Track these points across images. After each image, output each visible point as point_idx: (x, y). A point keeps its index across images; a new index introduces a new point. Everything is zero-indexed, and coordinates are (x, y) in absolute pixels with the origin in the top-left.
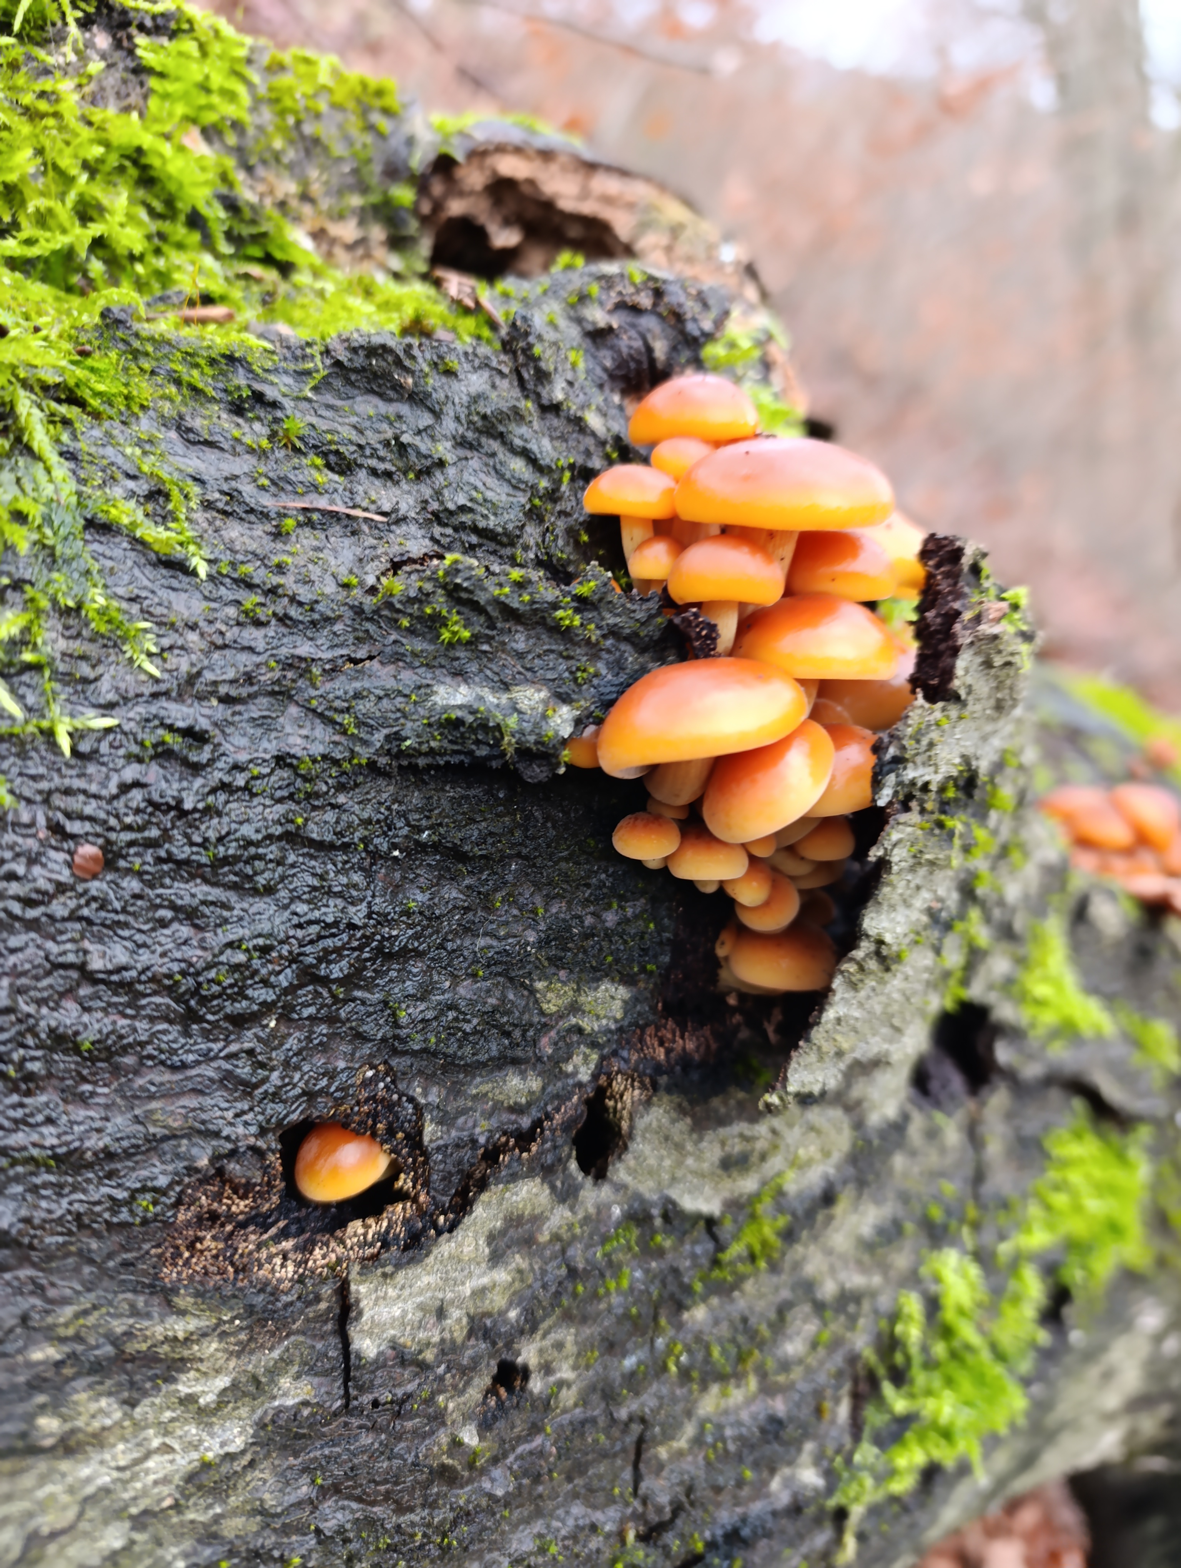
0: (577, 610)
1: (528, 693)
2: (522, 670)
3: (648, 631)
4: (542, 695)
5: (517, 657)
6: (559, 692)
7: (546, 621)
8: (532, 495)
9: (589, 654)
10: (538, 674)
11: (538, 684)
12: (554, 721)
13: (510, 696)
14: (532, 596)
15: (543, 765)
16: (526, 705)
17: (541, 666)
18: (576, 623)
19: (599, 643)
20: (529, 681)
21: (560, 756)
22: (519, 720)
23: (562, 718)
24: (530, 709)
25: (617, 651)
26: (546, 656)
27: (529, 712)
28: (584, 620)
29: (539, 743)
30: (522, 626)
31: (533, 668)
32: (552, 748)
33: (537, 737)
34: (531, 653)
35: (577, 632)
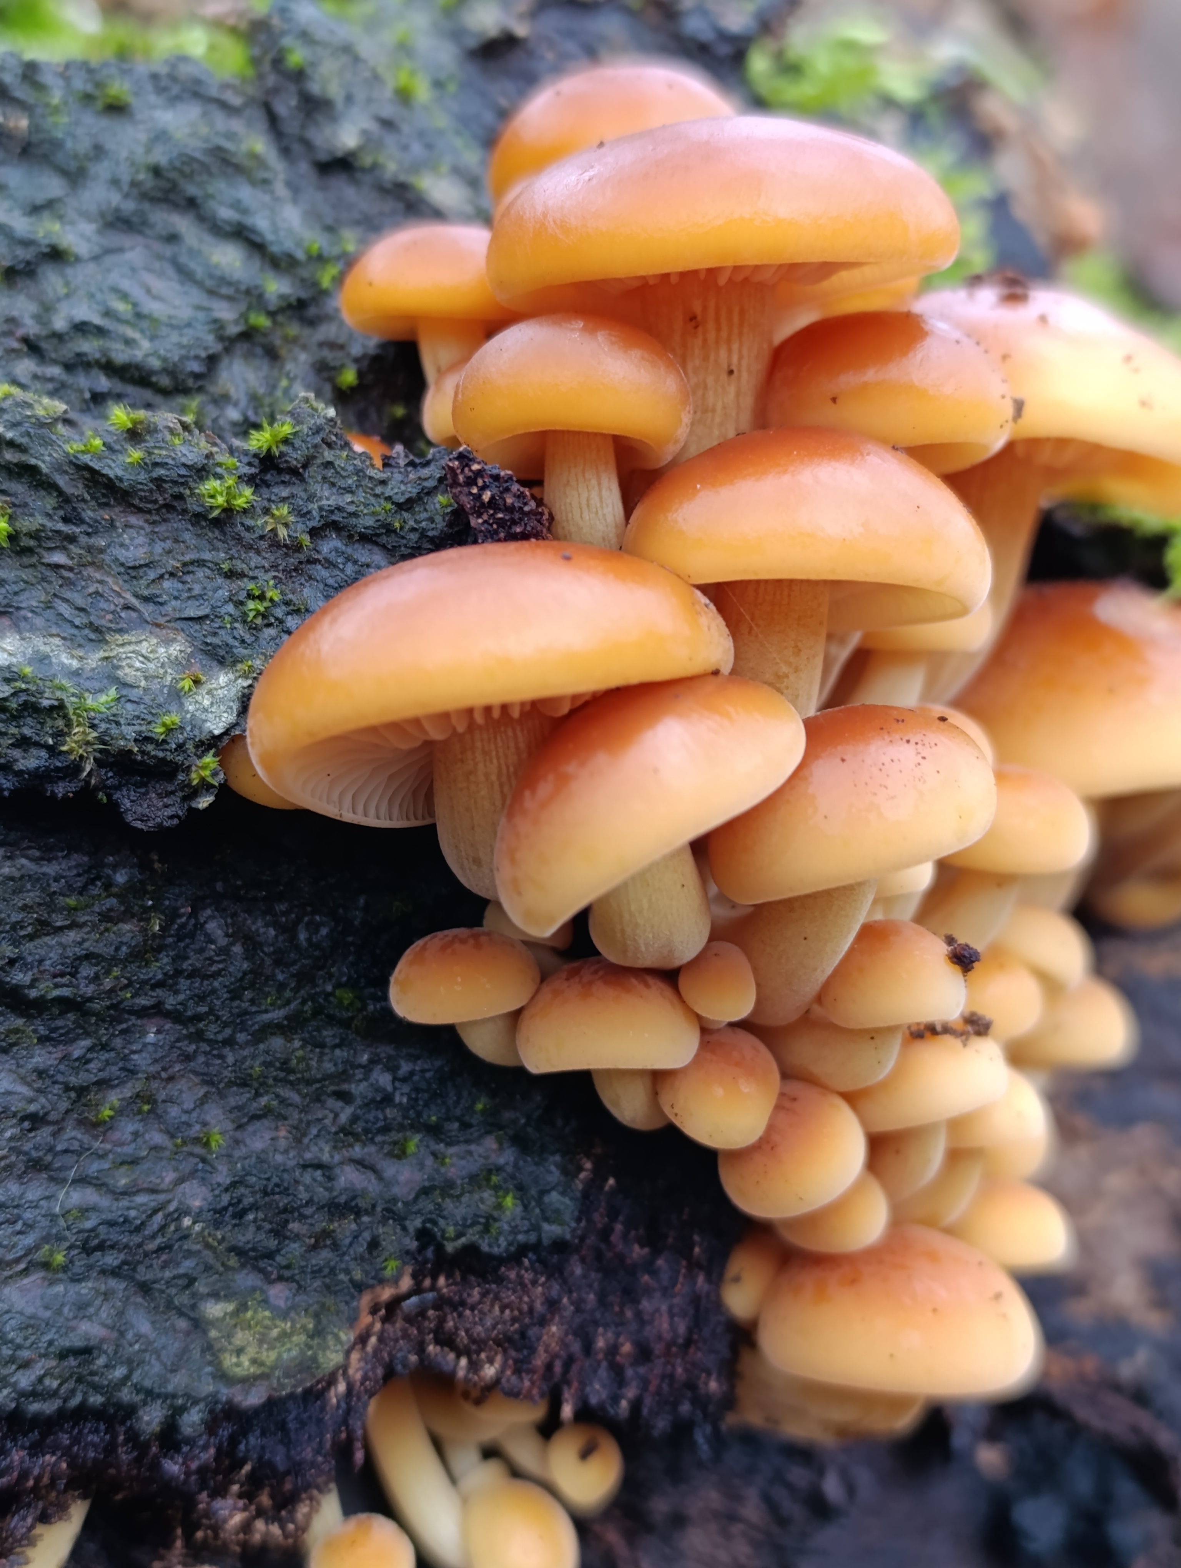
2: (135, 602)
3: (416, 521)
4: (175, 650)
5: (126, 577)
6: (211, 644)
7: (186, 503)
8: (250, 308)
9: (281, 568)
10: (168, 608)
11: (169, 628)
12: (197, 702)
13: (106, 654)
14: (150, 454)
15: (169, 794)
16: (138, 670)
17: (176, 593)
18: (240, 502)
19: (301, 546)
20: (148, 622)
21: (194, 768)
22: (118, 700)
23: (213, 696)
24: (146, 678)
25: (350, 564)
26: (189, 572)
27: (143, 683)
28: (273, 501)
29: (148, 739)
30: (140, 515)
31: (157, 597)
32: (176, 749)
33: (144, 728)
34: (155, 567)
35: (249, 522)
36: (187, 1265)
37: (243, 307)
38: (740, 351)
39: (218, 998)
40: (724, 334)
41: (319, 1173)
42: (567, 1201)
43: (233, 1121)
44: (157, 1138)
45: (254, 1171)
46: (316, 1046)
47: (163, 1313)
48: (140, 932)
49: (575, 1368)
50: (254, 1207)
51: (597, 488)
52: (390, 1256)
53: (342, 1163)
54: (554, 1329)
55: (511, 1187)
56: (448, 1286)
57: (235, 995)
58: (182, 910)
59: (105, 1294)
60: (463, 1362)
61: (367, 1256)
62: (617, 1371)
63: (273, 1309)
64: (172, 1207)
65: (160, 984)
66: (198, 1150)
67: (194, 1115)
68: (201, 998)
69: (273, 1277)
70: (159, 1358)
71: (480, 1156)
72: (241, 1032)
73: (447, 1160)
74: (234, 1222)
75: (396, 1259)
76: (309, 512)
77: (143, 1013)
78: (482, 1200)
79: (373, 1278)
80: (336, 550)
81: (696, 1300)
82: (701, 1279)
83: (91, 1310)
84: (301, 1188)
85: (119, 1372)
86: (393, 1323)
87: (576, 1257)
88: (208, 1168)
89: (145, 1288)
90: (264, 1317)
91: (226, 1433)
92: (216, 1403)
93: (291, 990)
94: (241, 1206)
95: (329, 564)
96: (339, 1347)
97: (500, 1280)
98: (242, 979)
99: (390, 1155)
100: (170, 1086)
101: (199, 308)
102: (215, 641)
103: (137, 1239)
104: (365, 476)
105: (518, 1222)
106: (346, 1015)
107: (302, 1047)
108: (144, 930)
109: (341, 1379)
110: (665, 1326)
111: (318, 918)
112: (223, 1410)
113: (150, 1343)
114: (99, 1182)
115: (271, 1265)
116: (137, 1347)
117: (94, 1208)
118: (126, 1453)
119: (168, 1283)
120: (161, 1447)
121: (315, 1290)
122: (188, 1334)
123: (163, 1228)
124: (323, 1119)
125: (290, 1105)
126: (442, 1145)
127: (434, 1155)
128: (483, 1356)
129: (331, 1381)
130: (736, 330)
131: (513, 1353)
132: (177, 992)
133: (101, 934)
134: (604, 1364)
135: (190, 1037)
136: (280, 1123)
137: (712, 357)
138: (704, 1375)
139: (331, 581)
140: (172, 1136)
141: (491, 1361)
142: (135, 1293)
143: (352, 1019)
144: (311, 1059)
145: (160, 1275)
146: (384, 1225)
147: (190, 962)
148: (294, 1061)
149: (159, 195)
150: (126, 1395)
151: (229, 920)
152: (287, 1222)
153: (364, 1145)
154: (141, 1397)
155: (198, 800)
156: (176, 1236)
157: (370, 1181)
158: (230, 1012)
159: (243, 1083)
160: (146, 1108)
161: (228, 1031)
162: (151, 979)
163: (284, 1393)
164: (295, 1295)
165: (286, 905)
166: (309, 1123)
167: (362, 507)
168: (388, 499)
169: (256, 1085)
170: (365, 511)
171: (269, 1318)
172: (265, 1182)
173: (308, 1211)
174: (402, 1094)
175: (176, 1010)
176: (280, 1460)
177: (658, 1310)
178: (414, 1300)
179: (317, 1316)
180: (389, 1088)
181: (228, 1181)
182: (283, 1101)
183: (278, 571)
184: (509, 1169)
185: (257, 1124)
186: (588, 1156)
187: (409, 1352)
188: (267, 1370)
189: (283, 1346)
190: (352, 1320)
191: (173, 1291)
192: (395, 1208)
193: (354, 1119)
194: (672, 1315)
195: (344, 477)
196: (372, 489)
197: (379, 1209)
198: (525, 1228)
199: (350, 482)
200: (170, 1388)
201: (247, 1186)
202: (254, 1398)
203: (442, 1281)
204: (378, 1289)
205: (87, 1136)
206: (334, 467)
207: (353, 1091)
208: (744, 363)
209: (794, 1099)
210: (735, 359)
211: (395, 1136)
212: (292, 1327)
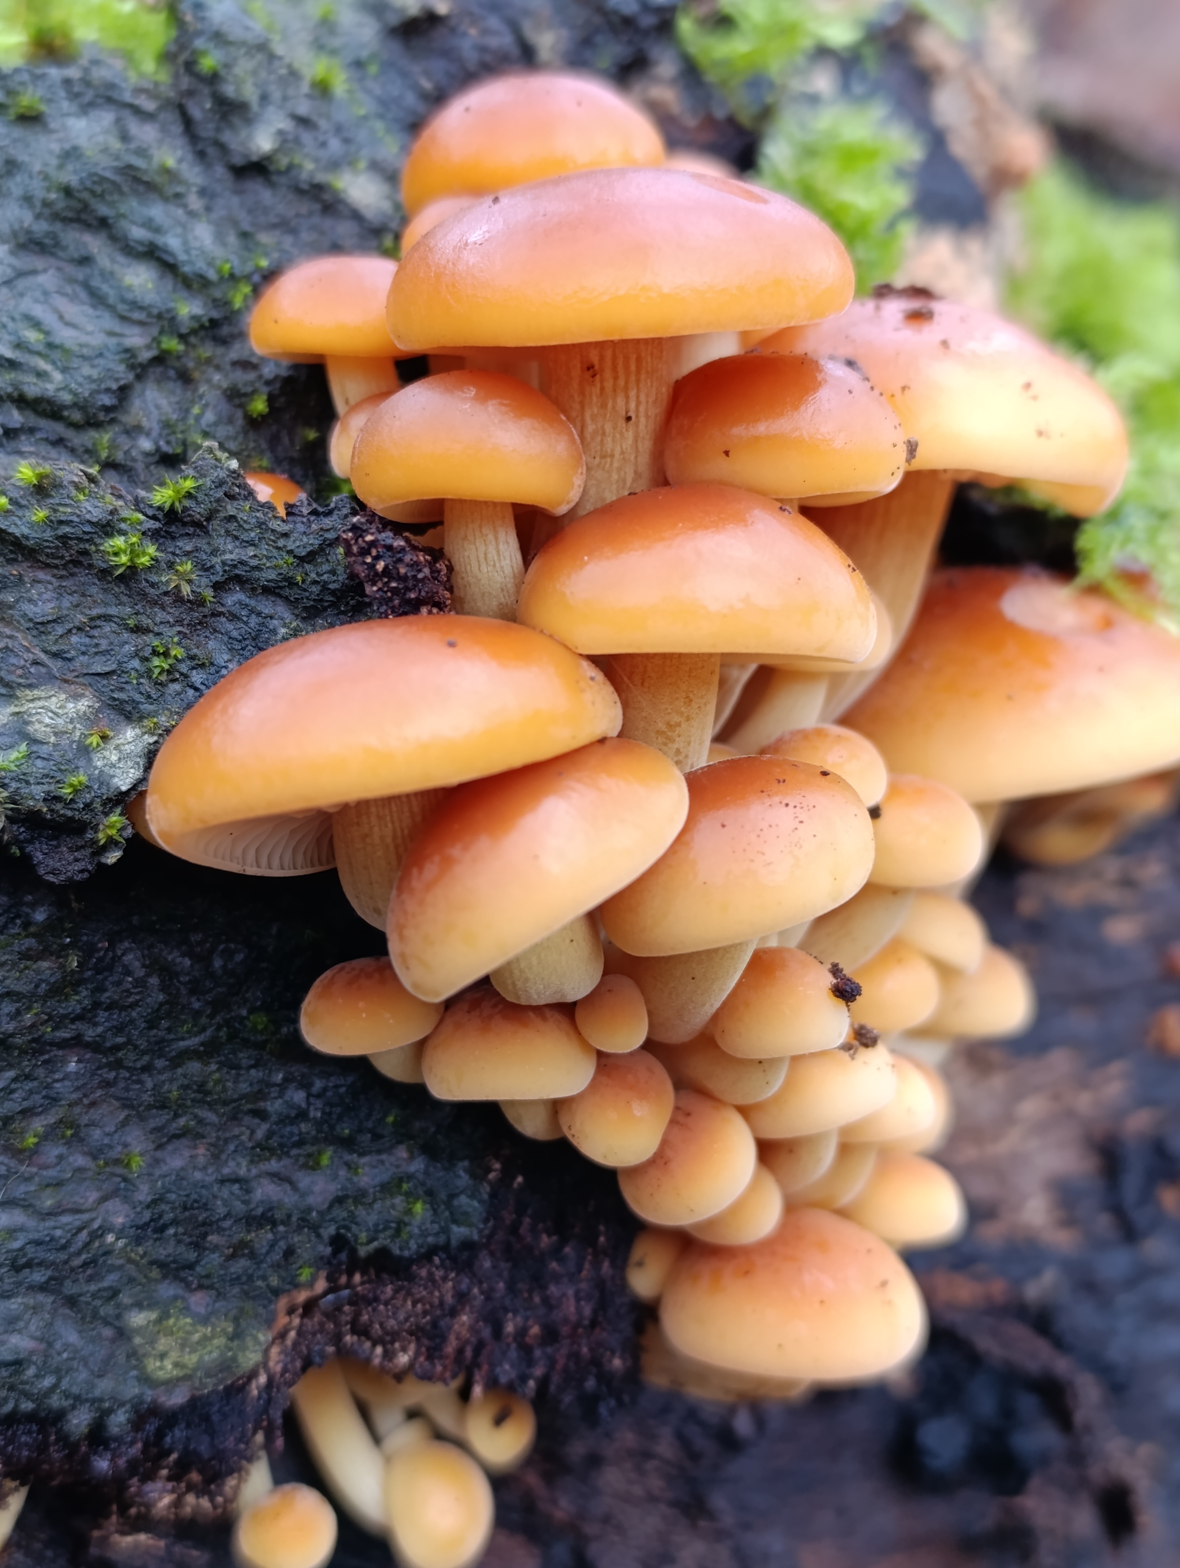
0: (155, 535)
1: (53, 703)
2: (43, 657)
3: (318, 574)
4: (83, 705)
5: (35, 632)
6: (118, 699)
7: (91, 559)
8: (162, 332)
9: (185, 622)
10: (77, 664)
11: (77, 683)
12: (104, 757)
13: (17, 710)
14: (55, 511)
15: (78, 849)
16: (47, 726)
17: (83, 649)
18: (144, 560)
19: (205, 601)
20: (57, 678)
21: (101, 827)
22: (28, 756)
23: (120, 751)
24: (56, 734)
25: (253, 616)
26: (96, 627)
27: (53, 739)
28: (177, 555)
29: (58, 799)
30: (48, 570)
31: (65, 652)
32: (83, 809)
33: (52, 787)
34: (62, 622)
35: (154, 578)
36: (111, 1279)
37: (155, 331)
38: (638, 397)
39: (135, 1029)
40: (621, 382)
41: (237, 1186)
42: (475, 1204)
43: (153, 1142)
44: (80, 1160)
45: (174, 1188)
46: (232, 1067)
47: (91, 1323)
48: (59, 968)
49: (485, 1352)
50: (175, 1222)
51: (494, 542)
52: (305, 1263)
53: (259, 1176)
54: (465, 1318)
55: (421, 1193)
56: (362, 1283)
57: (152, 1024)
58: (100, 945)
59: (34, 1308)
60: (379, 1350)
61: (283, 1263)
62: (526, 1350)
63: (195, 1316)
64: (96, 1225)
65: (79, 1018)
66: (119, 1170)
67: (116, 1136)
68: (119, 1029)
69: (194, 1286)
70: (86, 1365)
71: (391, 1165)
72: (159, 1057)
73: (360, 1170)
74: (155, 1236)
75: (310, 1267)
76: (212, 567)
77: (64, 1044)
78: (393, 1206)
79: (289, 1283)
80: (240, 603)
81: (600, 1284)
82: (606, 1266)
83: (21, 1324)
84: (219, 1203)
85: (48, 1382)
86: (311, 1318)
87: (485, 1252)
88: (131, 1187)
89: (72, 1302)
90: (186, 1323)
91: (152, 1428)
92: (141, 1403)
93: (208, 1016)
94: (162, 1221)
95: (233, 617)
96: (257, 1348)
97: (411, 1278)
98: (158, 1010)
99: (305, 1166)
100: (92, 1111)
101: (111, 334)
102: (122, 696)
103: (63, 1256)
104: (267, 530)
105: (428, 1226)
106: (260, 1038)
107: (218, 1070)
108: (62, 967)
109: (262, 1371)
110: (572, 1309)
111: (232, 946)
112: (149, 1409)
113: (76, 1351)
114: (26, 1203)
115: (191, 1275)
116: (65, 1355)
117: (22, 1229)
118: (57, 1451)
119: (94, 1296)
120: (90, 1445)
121: (234, 1296)
122: (113, 1341)
123: (87, 1245)
124: (239, 1136)
125: (206, 1124)
126: (355, 1155)
127: (348, 1165)
128: (397, 1345)
129: (253, 1375)
130: (633, 378)
131: (426, 1341)
132: (96, 1024)
133: (21, 972)
134: (514, 1346)
135: (111, 1066)
136: (198, 1142)
137: (610, 405)
138: (608, 1353)
139: (235, 634)
140: (95, 1158)
141: (404, 1349)
142: (63, 1305)
143: (266, 1042)
144: (227, 1080)
145: (85, 1289)
146: (299, 1234)
147: (107, 994)
148: (211, 1084)
149: (70, 214)
150: (56, 1401)
151: (146, 952)
152: (206, 1234)
153: (280, 1159)
154: (71, 1401)
155: (107, 855)
156: (100, 1252)
157: (285, 1193)
158: (148, 1041)
159: (163, 1105)
160: (69, 1133)
161: (146, 1058)
162: (70, 1014)
163: (206, 1391)
164: (215, 1302)
165: (201, 935)
166: (226, 1141)
167: (264, 561)
168: (290, 552)
169: (175, 1107)
170: (268, 565)
171: (191, 1325)
172: (185, 1199)
173: (227, 1224)
174: (316, 1109)
175: (95, 1042)
176: (204, 1448)
177: (564, 1295)
178: (330, 1297)
179: (236, 1320)
180: (304, 1105)
181: (149, 1199)
182: (201, 1121)
183: (182, 625)
184: (421, 1177)
185: (176, 1143)
186: (497, 1158)
187: (326, 1344)
188: (189, 1372)
189: (204, 1348)
190: (269, 1322)
191: (97, 1303)
192: (308, 1218)
193: (270, 1135)
194: (578, 1299)
195: (247, 530)
196: (274, 541)
197: (294, 1219)
198: (435, 1231)
199: (253, 534)
200: (97, 1393)
201: (168, 1203)
202: (178, 1398)
203: (357, 1278)
204: (295, 1293)
205: (13, 1160)
206: (237, 521)
207: (269, 1108)
208: (642, 409)
209: (688, 1114)
210: (633, 405)
211: (309, 1149)
212: (212, 1331)
